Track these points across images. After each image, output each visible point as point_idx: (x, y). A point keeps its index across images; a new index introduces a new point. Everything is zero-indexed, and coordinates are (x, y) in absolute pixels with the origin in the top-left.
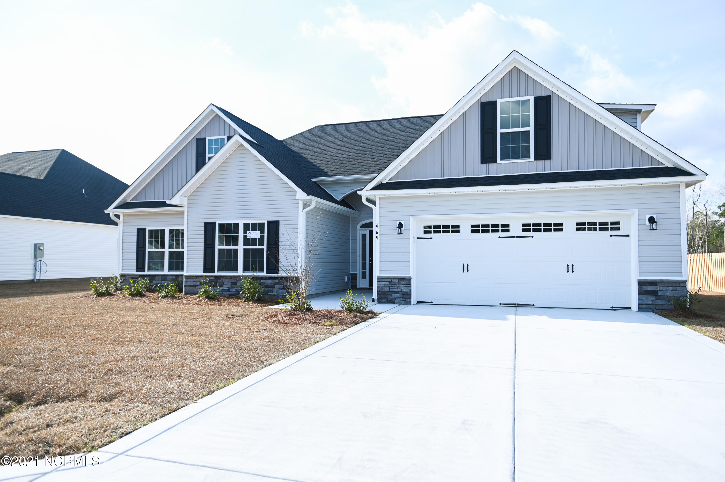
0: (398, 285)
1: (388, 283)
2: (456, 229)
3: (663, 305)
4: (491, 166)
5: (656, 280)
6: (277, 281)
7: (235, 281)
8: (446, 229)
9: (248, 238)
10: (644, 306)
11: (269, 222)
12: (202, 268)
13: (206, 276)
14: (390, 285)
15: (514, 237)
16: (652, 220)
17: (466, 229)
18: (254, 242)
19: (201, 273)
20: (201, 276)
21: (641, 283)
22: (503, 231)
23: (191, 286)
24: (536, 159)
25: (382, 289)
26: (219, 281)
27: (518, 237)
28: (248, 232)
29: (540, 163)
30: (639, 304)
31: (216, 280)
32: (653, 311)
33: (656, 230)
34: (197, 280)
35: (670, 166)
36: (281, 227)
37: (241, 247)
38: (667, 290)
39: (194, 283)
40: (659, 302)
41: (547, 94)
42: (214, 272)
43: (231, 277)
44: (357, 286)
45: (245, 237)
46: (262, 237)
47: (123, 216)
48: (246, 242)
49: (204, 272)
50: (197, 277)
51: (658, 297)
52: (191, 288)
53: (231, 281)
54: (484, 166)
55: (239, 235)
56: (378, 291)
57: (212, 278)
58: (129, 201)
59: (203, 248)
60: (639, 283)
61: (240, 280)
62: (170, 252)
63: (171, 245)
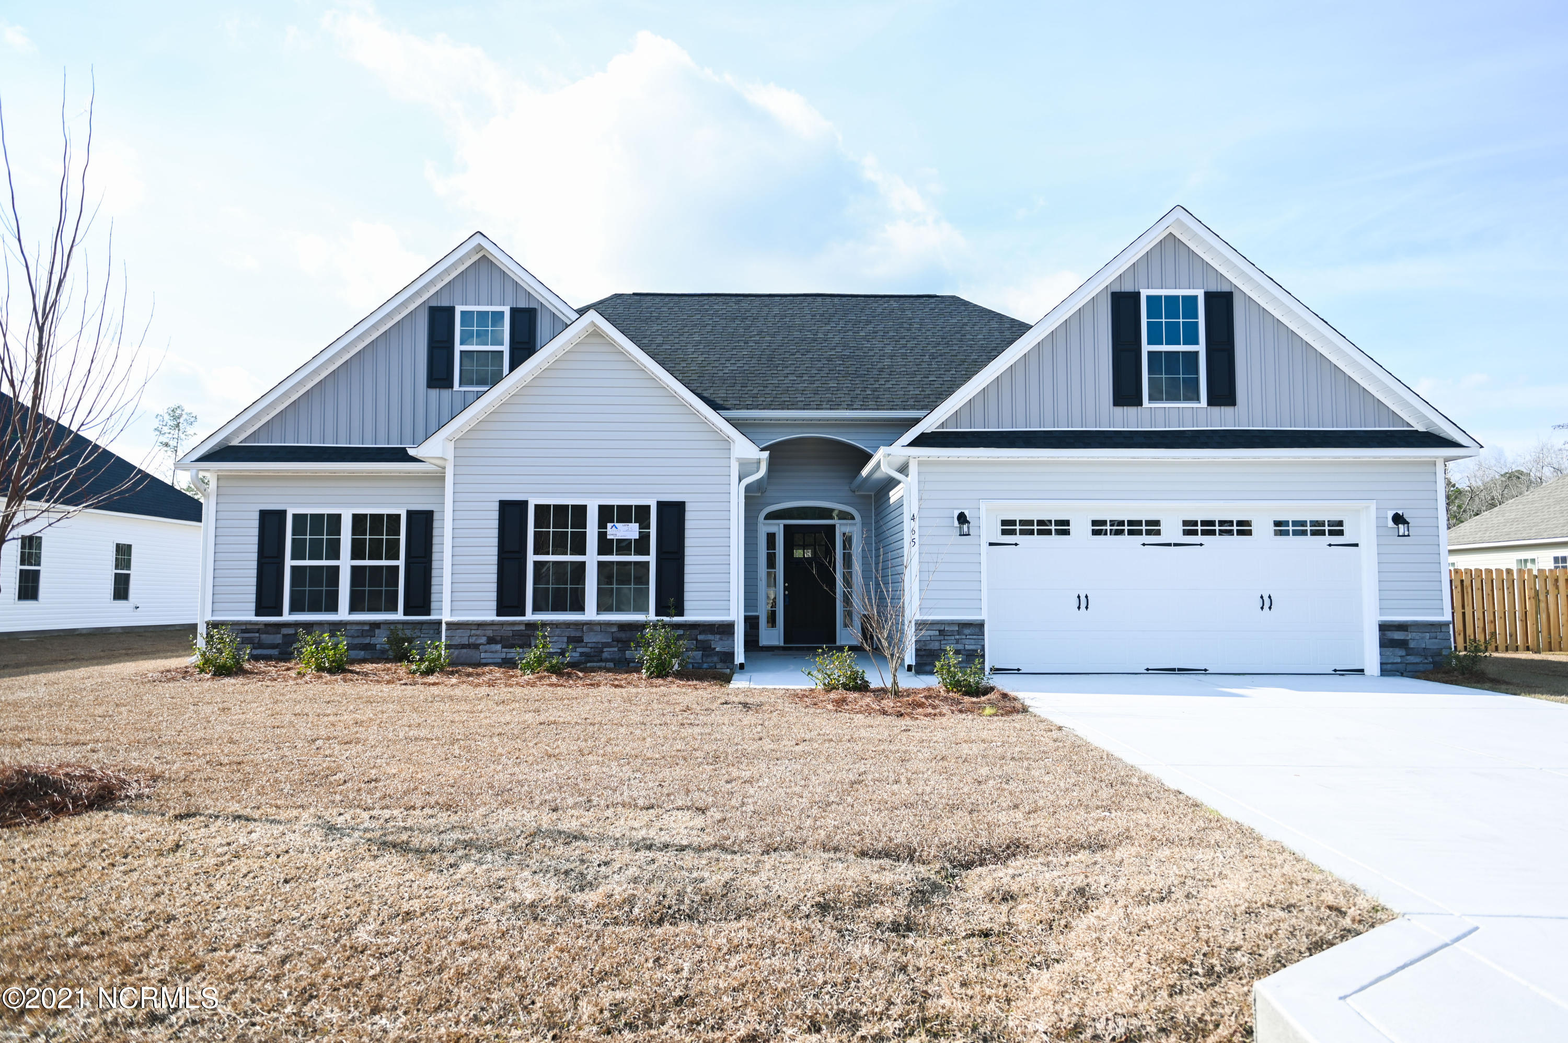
0: (957, 637)
1: (937, 633)
2: (1063, 528)
3: (1417, 663)
4: (1131, 411)
5: (1407, 621)
6: (681, 632)
7: (578, 634)
8: (1043, 528)
9: (609, 537)
10: (1389, 667)
11: (660, 504)
12: (494, 605)
13: (502, 624)
14: (942, 638)
15: (1169, 545)
16: (1398, 519)
17: (1081, 528)
18: (624, 546)
19: (491, 617)
20: (492, 624)
21: (1384, 628)
22: (1149, 533)
23: (463, 646)
24: (1210, 403)
25: (925, 645)
26: (536, 633)
27: (1176, 545)
28: (609, 525)
29: (1216, 410)
30: (1381, 664)
31: (529, 632)
32: (1402, 675)
33: (1408, 536)
34: (478, 632)
35: (1421, 429)
36: (688, 515)
37: (592, 558)
38: (1423, 638)
39: (472, 640)
40: (1411, 659)
41: (1226, 288)
42: (524, 615)
43: (568, 625)
44: (758, 641)
45: (602, 536)
46: (644, 536)
47: (218, 479)
48: (605, 545)
49: (498, 615)
50: (480, 625)
51: (1410, 651)
52: (465, 650)
53: (567, 634)
54: (1119, 410)
55: (588, 530)
56: (917, 650)
57: (516, 628)
58: (235, 442)
59: (495, 559)
60: (1380, 626)
61: (592, 630)
62: (354, 568)
63: (357, 553)
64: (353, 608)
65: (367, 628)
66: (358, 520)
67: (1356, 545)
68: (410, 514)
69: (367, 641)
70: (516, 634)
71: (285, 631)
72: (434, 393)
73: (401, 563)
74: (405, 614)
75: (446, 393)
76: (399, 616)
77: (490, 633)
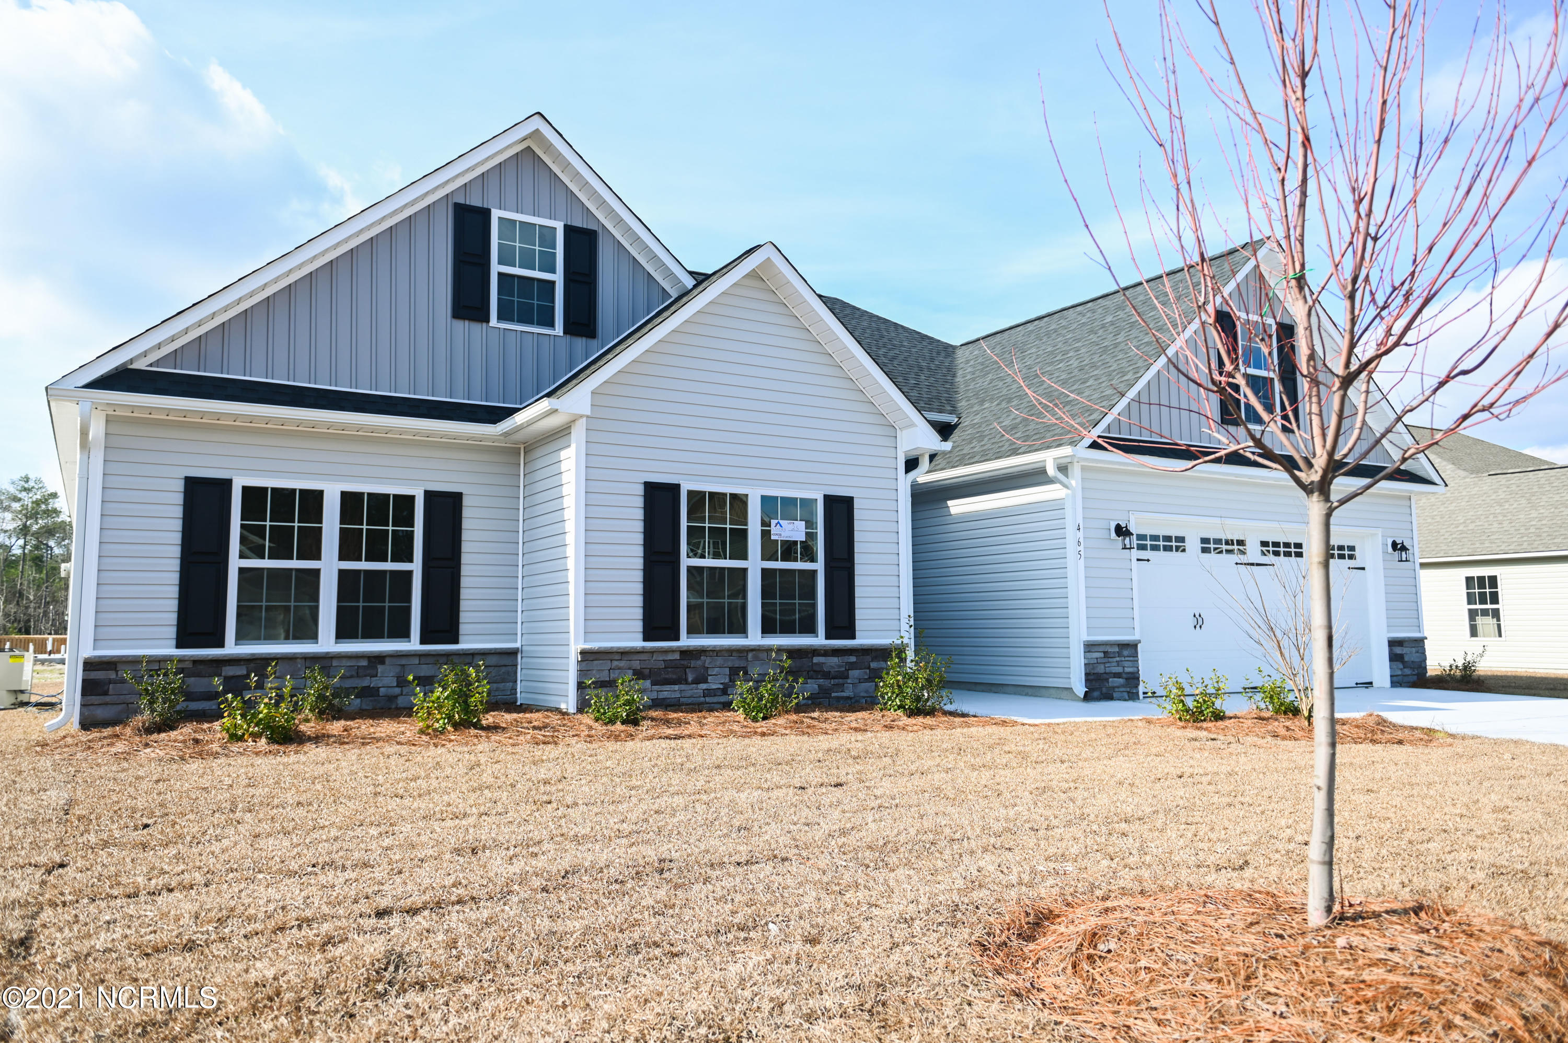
0: (1118, 659)
1: (1102, 655)
2: (1180, 544)
3: (1408, 674)
4: (1233, 430)
5: (1404, 638)
6: (853, 659)
8: (1167, 544)
9: (773, 537)
10: (1394, 678)
11: (827, 499)
12: (639, 625)
13: (652, 652)
14: (1106, 660)
15: (1252, 565)
16: (1396, 546)
17: (1192, 544)
18: (789, 550)
19: (636, 642)
20: (642, 652)
21: (1391, 643)
22: (1239, 552)
23: (600, 684)
25: (1093, 669)
26: (693, 663)
27: (1256, 565)
28: (773, 522)
30: (1391, 676)
31: (685, 663)
32: (1402, 684)
34: (622, 664)
35: (1402, 467)
36: (857, 515)
37: (754, 564)
38: (1410, 652)
39: (612, 675)
40: (1407, 671)
41: (1289, 321)
42: (678, 638)
45: (766, 534)
46: (811, 536)
47: (107, 421)
48: (769, 549)
49: (646, 639)
50: (625, 653)
51: (1406, 664)
54: (1224, 428)
55: (749, 527)
56: (1087, 674)
57: (670, 657)
58: (141, 365)
59: (639, 563)
60: (1389, 642)
61: (756, 658)
62: (342, 573)
63: (348, 550)
64: (343, 633)
65: (364, 663)
66: (350, 501)
67: (1363, 569)
68: (428, 495)
69: (366, 682)
70: (669, 665)
71: (230, 671)
72: (461, 326)
73: (416, 567)
74: (423, 642)
75: (476, 328)
76: (414, 644)
77: (636, 665)
